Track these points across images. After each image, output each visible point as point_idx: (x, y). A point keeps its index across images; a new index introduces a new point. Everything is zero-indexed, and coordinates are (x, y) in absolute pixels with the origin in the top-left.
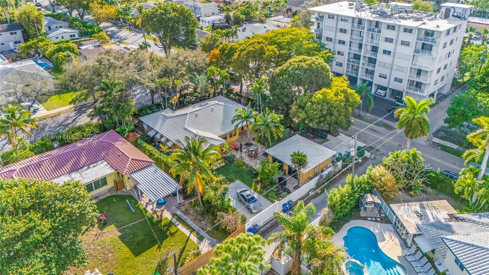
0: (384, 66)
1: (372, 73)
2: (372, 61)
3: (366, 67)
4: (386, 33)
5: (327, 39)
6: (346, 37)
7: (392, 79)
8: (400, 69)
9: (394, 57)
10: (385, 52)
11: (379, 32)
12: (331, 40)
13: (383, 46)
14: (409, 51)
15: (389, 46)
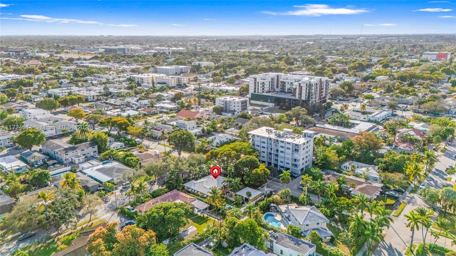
0: (281, 157)
1: (277, 160)
2: (277, 155)
3: (274, 158)
4: (281, 144)
5: (257, 146)
6: (265, 145)
7: (286, 163)
8: (288, 159)
9: (285, 153)
10: (281, 152)
11: (278, 143)
12: (259, 146)
13: (280, 149)
14: (290, 151)
15: (283, 150)
